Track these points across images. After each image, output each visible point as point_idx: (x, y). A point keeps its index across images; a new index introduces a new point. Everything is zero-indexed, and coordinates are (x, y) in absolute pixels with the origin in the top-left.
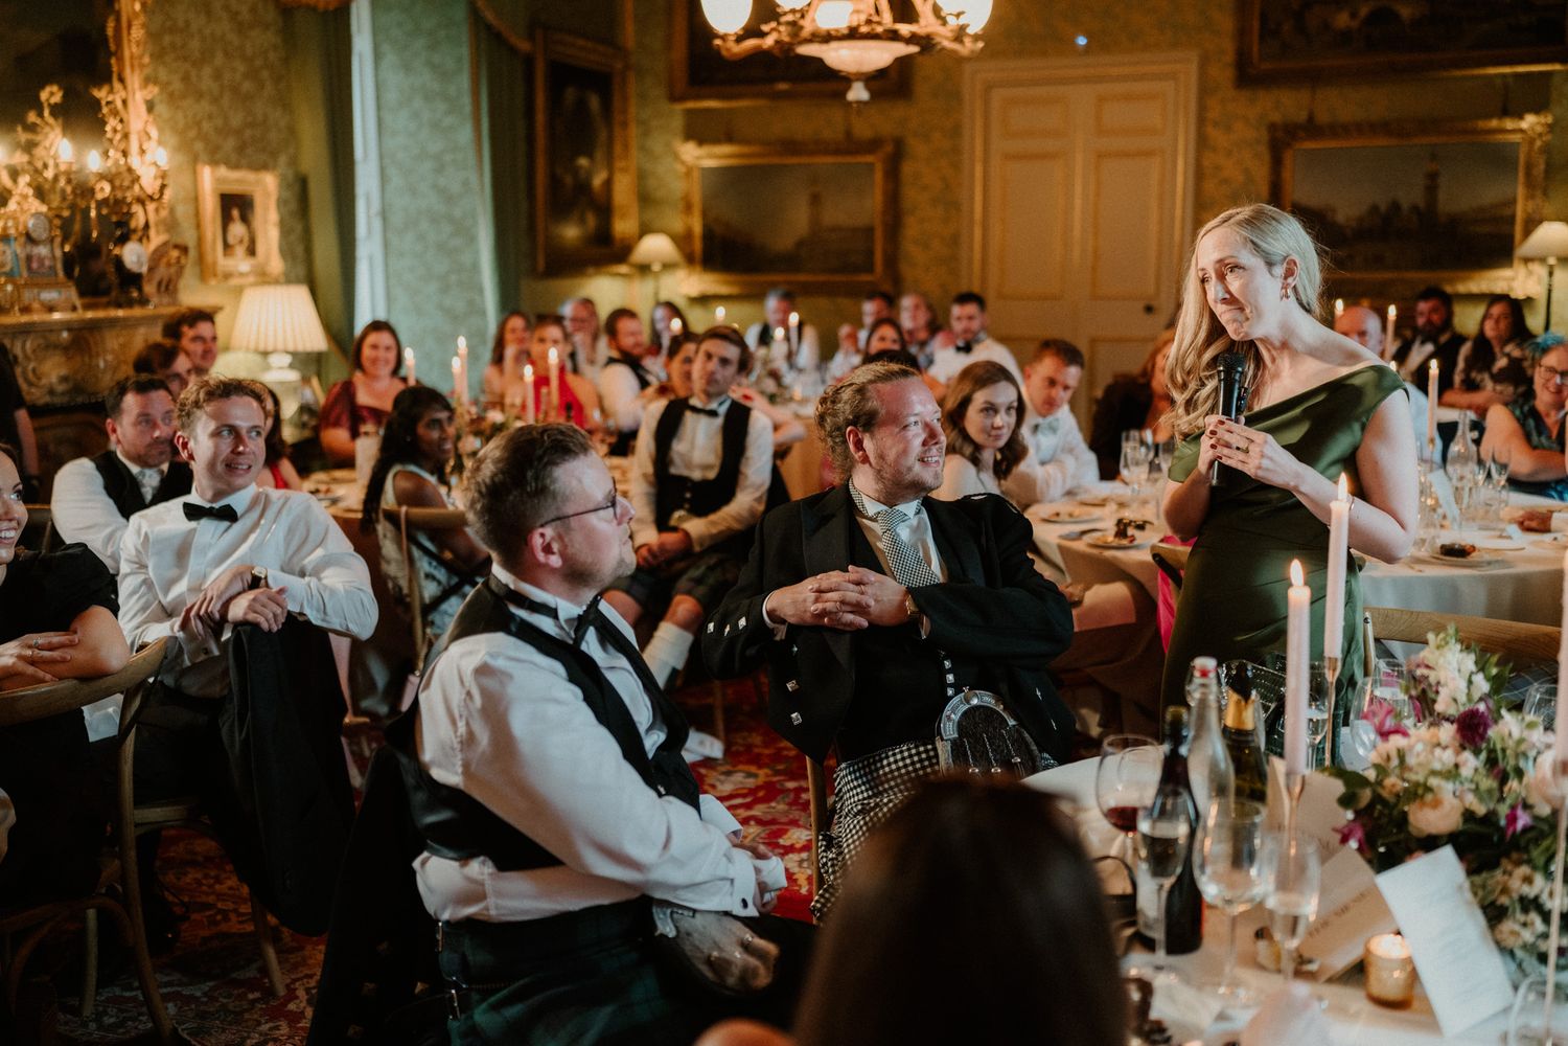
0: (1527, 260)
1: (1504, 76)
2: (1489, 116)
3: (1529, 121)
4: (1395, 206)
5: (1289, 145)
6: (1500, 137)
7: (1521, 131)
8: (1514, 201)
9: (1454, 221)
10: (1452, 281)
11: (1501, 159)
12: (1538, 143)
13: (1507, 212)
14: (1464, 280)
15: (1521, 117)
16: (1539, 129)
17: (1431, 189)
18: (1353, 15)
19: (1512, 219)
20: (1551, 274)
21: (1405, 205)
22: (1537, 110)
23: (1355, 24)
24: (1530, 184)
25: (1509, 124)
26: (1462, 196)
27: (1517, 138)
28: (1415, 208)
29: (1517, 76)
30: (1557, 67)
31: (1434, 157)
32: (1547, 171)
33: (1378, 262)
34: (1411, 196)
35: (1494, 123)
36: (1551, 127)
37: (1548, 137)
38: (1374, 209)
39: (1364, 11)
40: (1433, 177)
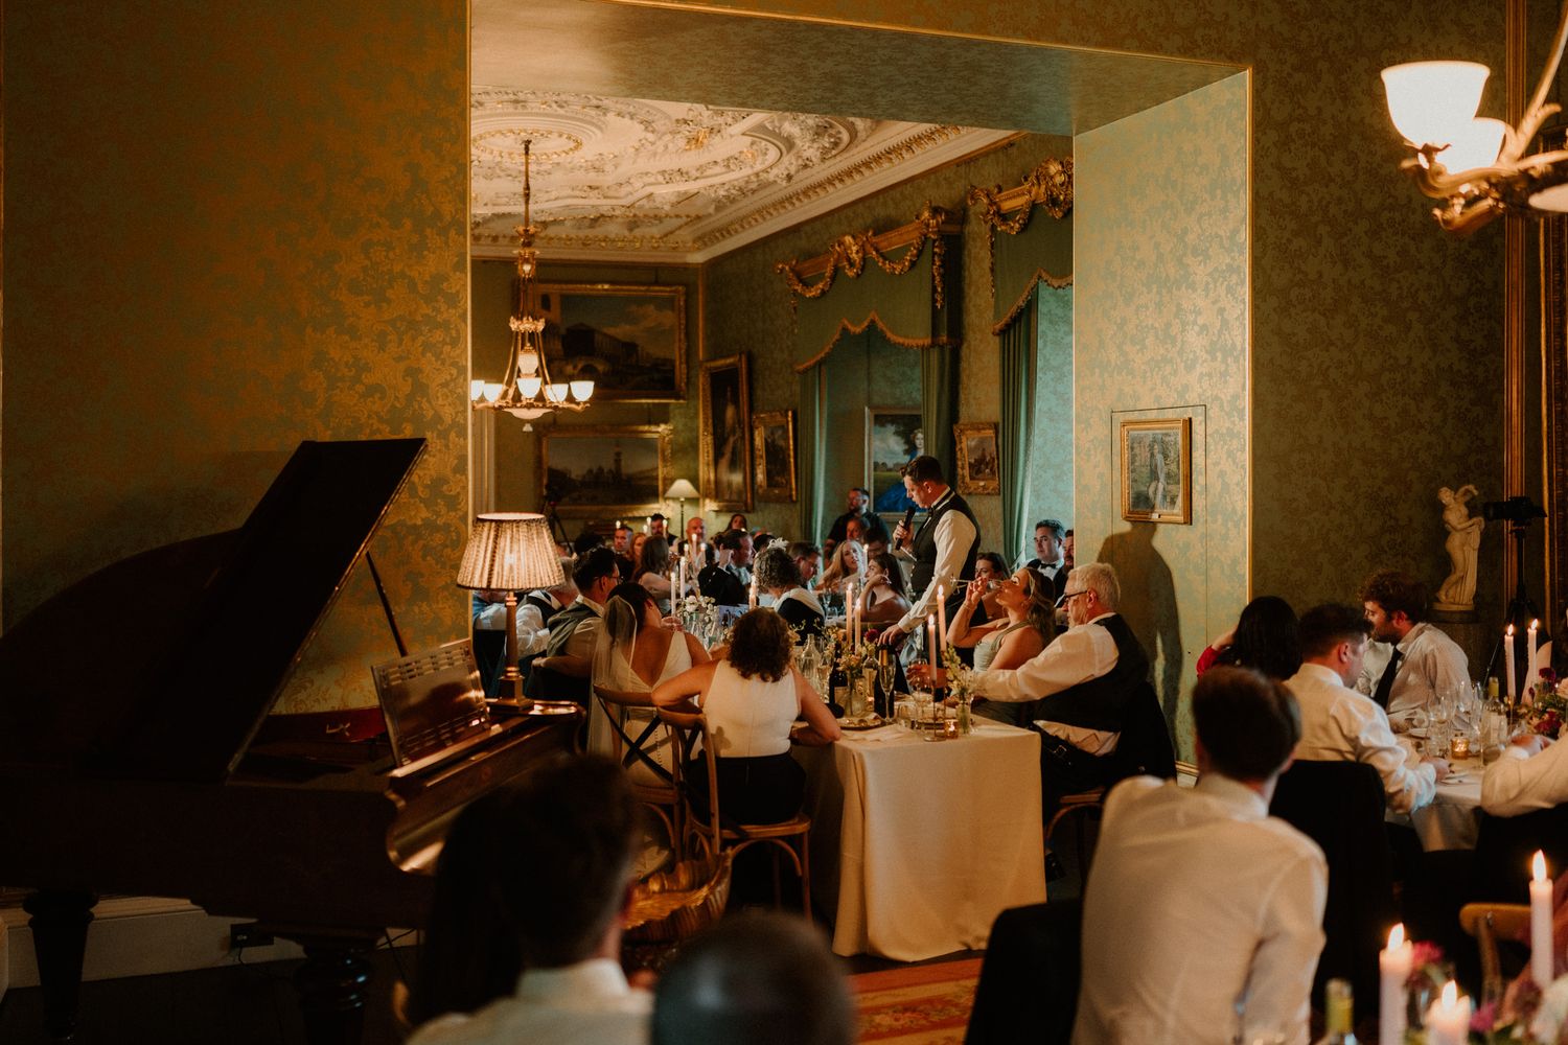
0: (666, 499)
1: (648, 404)
2: (644, 424)
3: (662, 428)
4: (601, 469)
5: (545, 436)
6: (649, 435)
7: (658, 432)
8: (657, 468)
9: (630, 478)
10: (631, 510)
11: (650, 446)
12: (667, 439)
13: (654, 474)
14: (639, 509)
15: (659, 426)
16: (666, 432)
17: (618, 461)
18: (575, 368)
19: (657, 479)
20: (682, 506)
21: (606, 470)
22: (666, 423)
23: (576, 372)
24: (665, 460)
25: (653, 428)
26: (634, 465)
27: (655, 436)
28: (611, 471)
29: (654, 404)
30: (673, 401)
31: (618, 446)
32: (671, 453)
33: (593, 500)
34: (608, 464)
35: (646, 428)
36: (673, 431)
37: (671, 436)
38: (590, 471)
39: (580, 366)
40: (618, 454)
